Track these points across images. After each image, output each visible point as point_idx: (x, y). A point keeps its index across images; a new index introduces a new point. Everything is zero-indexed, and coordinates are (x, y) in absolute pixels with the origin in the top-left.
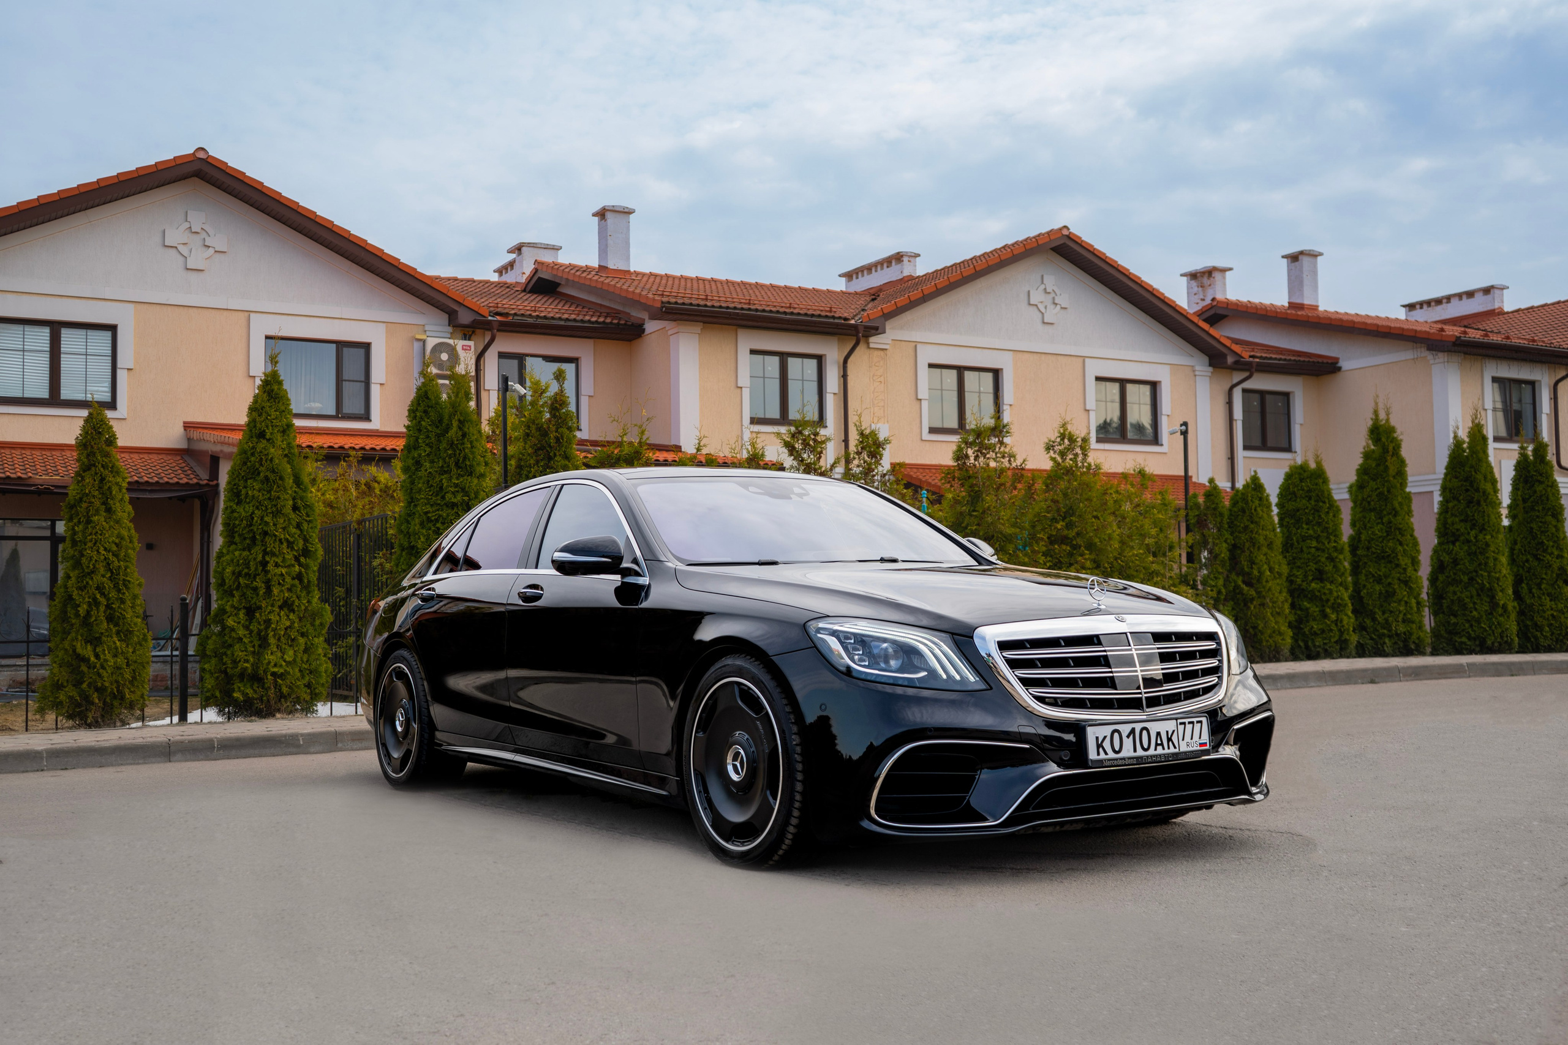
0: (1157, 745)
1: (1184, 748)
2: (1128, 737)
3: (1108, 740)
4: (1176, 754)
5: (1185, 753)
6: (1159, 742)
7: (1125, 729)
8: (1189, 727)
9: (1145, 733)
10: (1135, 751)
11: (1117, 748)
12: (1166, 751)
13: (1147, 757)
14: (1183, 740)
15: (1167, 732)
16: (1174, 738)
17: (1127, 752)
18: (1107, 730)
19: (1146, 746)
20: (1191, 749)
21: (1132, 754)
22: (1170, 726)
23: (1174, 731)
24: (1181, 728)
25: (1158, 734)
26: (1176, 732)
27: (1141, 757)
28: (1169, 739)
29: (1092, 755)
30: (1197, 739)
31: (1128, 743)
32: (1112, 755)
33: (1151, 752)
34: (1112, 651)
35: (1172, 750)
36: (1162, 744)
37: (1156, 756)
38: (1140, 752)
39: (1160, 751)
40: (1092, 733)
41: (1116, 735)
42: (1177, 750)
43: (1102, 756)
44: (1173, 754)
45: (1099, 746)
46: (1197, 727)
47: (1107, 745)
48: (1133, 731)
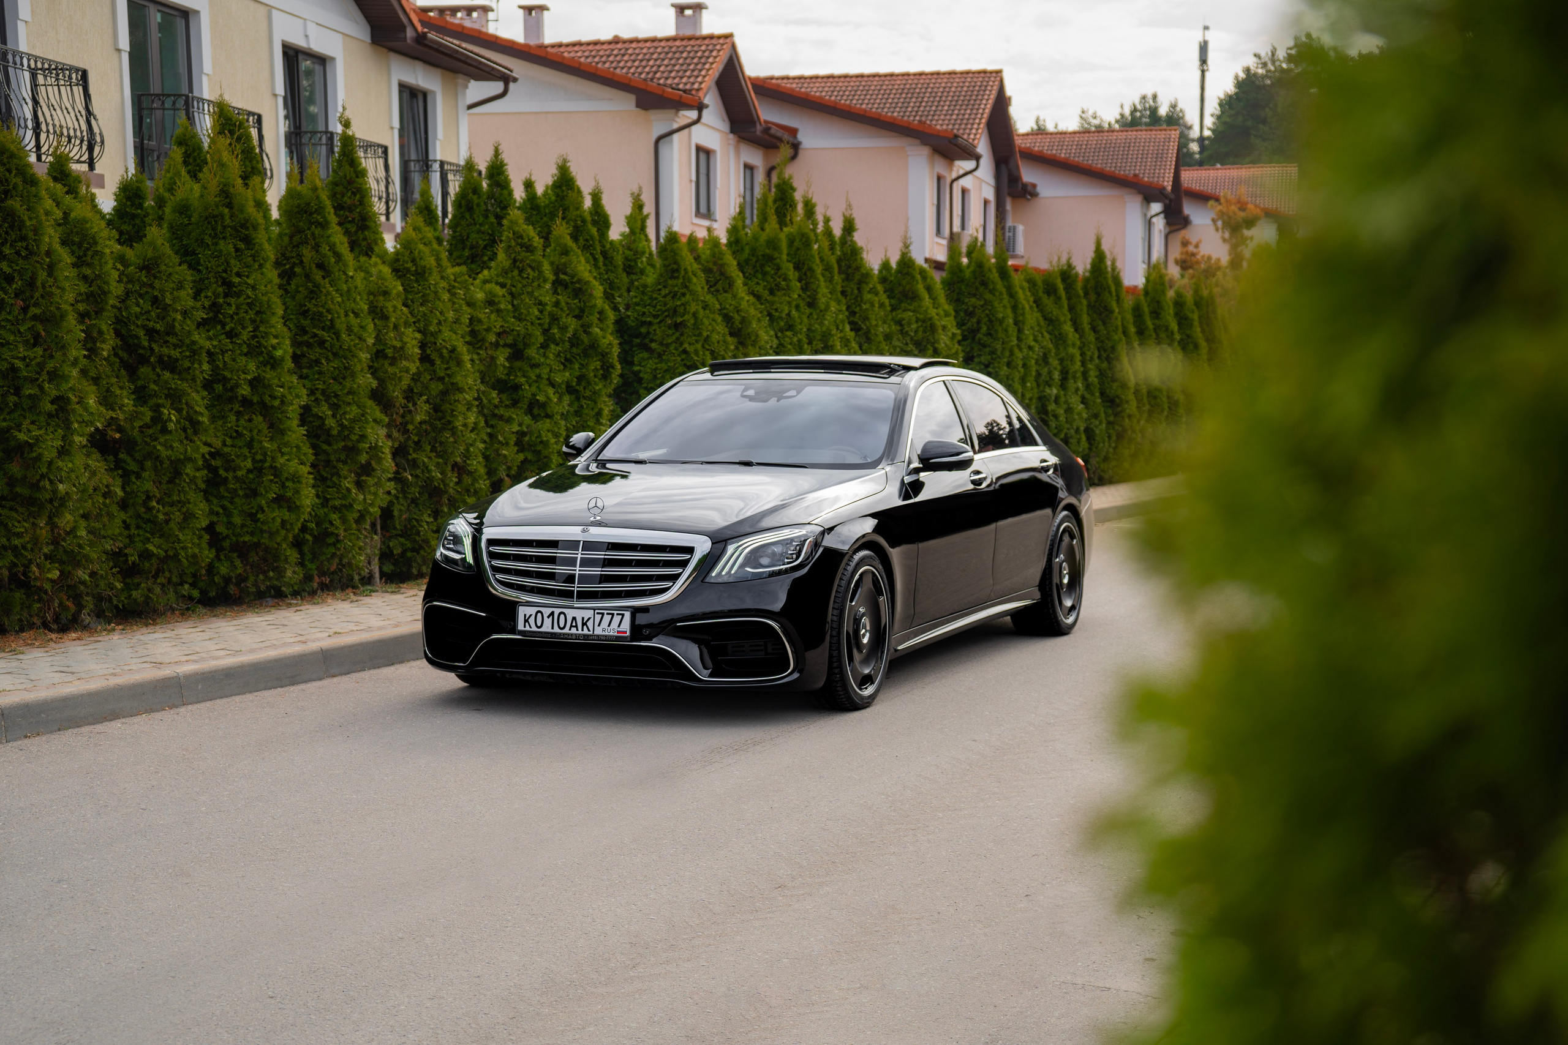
0: (571, 626)
1: (598, 631)
2: (548, 617)
3: (533, 618)
4: (588, 636)
5: (598, 636)
6: (574, 624)
7: (547, 611)
8: (607, 618)
9: (562, 616)
10: (553, 628)
11: (539, 625)
12: (580, 632)
13: (560, 634)
14: (599, 625)
15: (583, 618)
16: (590, 624)
17: (547, 628)
18: (532, 610)
19: (562, 625)
20: (607, 633)
21: (550, 630)
22: (588, 614)
23: (589, 619)
24: (598, 617)
25: (574, 619)
26: (592, 619)
27: (555, 634)
28: (584, 624)
29: (521, 627)
30: (616, 627)
31: (548, 622)
32: (534, 629)
33: (566, 631)
34: (561, 553)
35: (586, 631)
36: (576, 626)
37: (568, 634)
38: (556, 630)
39: (574, 631)
40: (523, 611)
41: (539, 615)
42: (591, 633)
43: (527, 628)
44: (584, 635)
45: (526, 621)
46: (617, 619)
47: (532, 620)
48: (552, 614)
